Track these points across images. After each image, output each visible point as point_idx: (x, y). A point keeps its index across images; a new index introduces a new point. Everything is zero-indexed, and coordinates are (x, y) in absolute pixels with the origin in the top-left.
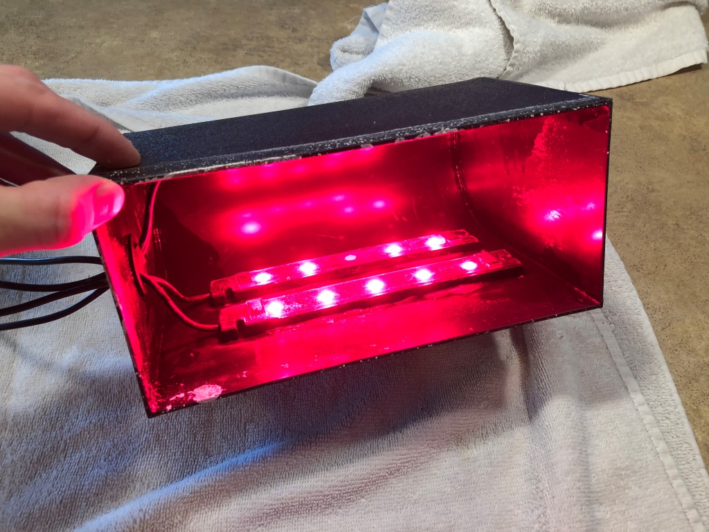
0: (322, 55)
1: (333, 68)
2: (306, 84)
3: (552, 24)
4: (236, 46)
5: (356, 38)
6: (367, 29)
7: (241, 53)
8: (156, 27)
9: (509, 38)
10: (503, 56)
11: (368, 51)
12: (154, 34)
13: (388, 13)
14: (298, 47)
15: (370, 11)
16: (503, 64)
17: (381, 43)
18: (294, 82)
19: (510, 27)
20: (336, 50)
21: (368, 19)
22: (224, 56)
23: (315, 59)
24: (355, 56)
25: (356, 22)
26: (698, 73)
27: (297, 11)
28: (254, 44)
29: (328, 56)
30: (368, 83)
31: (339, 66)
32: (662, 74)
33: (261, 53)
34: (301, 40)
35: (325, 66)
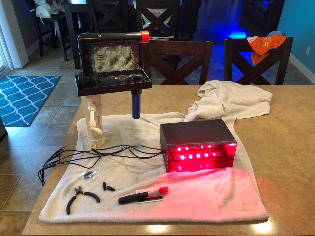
0: (186, 110)
1: (189, 112)
2: (183, 115)
3: (234, 105)
4: (168, 108)
5: (193, 107)
6: (195, 105)
7: (169, 109)
8: (152, 104)
9: (224, 108)
10: (223, 111)
11: (196, 110)
12: (152, 105)
13: (200, 103)
14: (181, 108)
15: (196, 102)
16: (223, 113)
17: (198, 108)
18: (181, 115)
19: (224, 106)
20: (189, 109)
21: (196, 103)
22: (166, 110)
23: (185, 111)
24: (193, 111)
25: (193, 104)
26: (268, 115)
27: (180, 101)
28: (172, 108)
29: (187, 110)
30: (196, 116)
31: (190, 113)
32: (259, 115)
33: (174, 110)
34: (181, 107)
35: (187, 112)
